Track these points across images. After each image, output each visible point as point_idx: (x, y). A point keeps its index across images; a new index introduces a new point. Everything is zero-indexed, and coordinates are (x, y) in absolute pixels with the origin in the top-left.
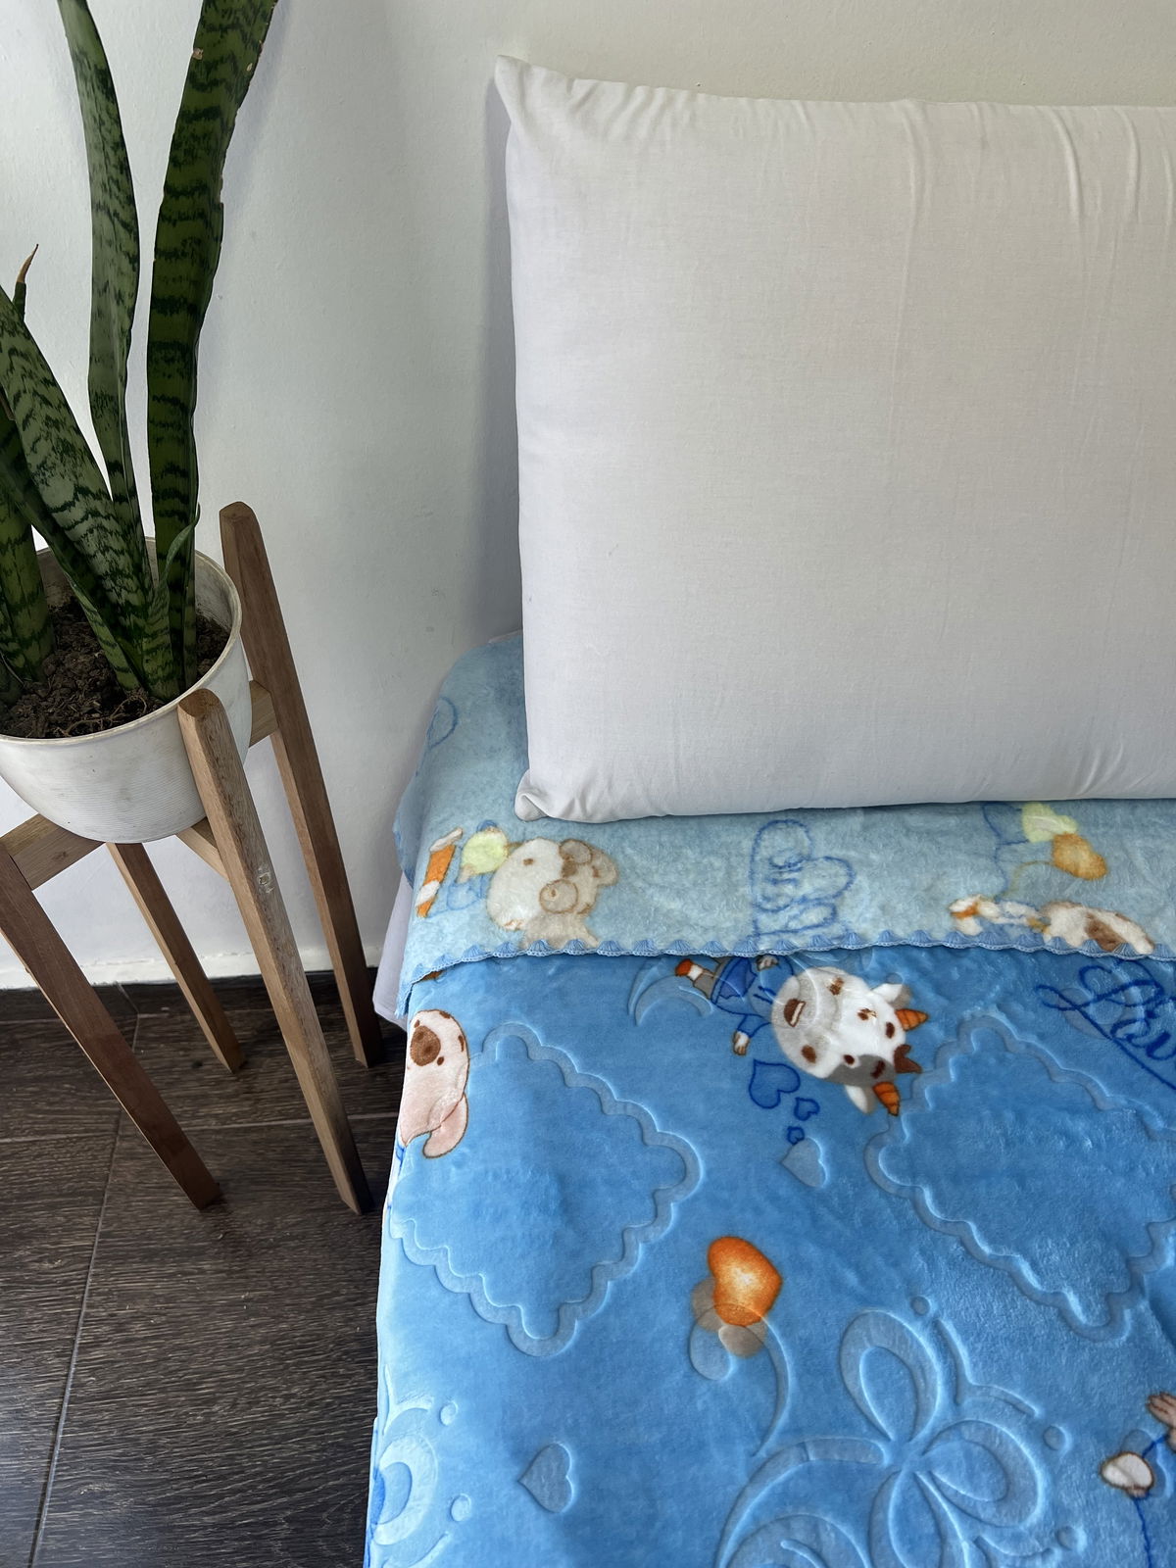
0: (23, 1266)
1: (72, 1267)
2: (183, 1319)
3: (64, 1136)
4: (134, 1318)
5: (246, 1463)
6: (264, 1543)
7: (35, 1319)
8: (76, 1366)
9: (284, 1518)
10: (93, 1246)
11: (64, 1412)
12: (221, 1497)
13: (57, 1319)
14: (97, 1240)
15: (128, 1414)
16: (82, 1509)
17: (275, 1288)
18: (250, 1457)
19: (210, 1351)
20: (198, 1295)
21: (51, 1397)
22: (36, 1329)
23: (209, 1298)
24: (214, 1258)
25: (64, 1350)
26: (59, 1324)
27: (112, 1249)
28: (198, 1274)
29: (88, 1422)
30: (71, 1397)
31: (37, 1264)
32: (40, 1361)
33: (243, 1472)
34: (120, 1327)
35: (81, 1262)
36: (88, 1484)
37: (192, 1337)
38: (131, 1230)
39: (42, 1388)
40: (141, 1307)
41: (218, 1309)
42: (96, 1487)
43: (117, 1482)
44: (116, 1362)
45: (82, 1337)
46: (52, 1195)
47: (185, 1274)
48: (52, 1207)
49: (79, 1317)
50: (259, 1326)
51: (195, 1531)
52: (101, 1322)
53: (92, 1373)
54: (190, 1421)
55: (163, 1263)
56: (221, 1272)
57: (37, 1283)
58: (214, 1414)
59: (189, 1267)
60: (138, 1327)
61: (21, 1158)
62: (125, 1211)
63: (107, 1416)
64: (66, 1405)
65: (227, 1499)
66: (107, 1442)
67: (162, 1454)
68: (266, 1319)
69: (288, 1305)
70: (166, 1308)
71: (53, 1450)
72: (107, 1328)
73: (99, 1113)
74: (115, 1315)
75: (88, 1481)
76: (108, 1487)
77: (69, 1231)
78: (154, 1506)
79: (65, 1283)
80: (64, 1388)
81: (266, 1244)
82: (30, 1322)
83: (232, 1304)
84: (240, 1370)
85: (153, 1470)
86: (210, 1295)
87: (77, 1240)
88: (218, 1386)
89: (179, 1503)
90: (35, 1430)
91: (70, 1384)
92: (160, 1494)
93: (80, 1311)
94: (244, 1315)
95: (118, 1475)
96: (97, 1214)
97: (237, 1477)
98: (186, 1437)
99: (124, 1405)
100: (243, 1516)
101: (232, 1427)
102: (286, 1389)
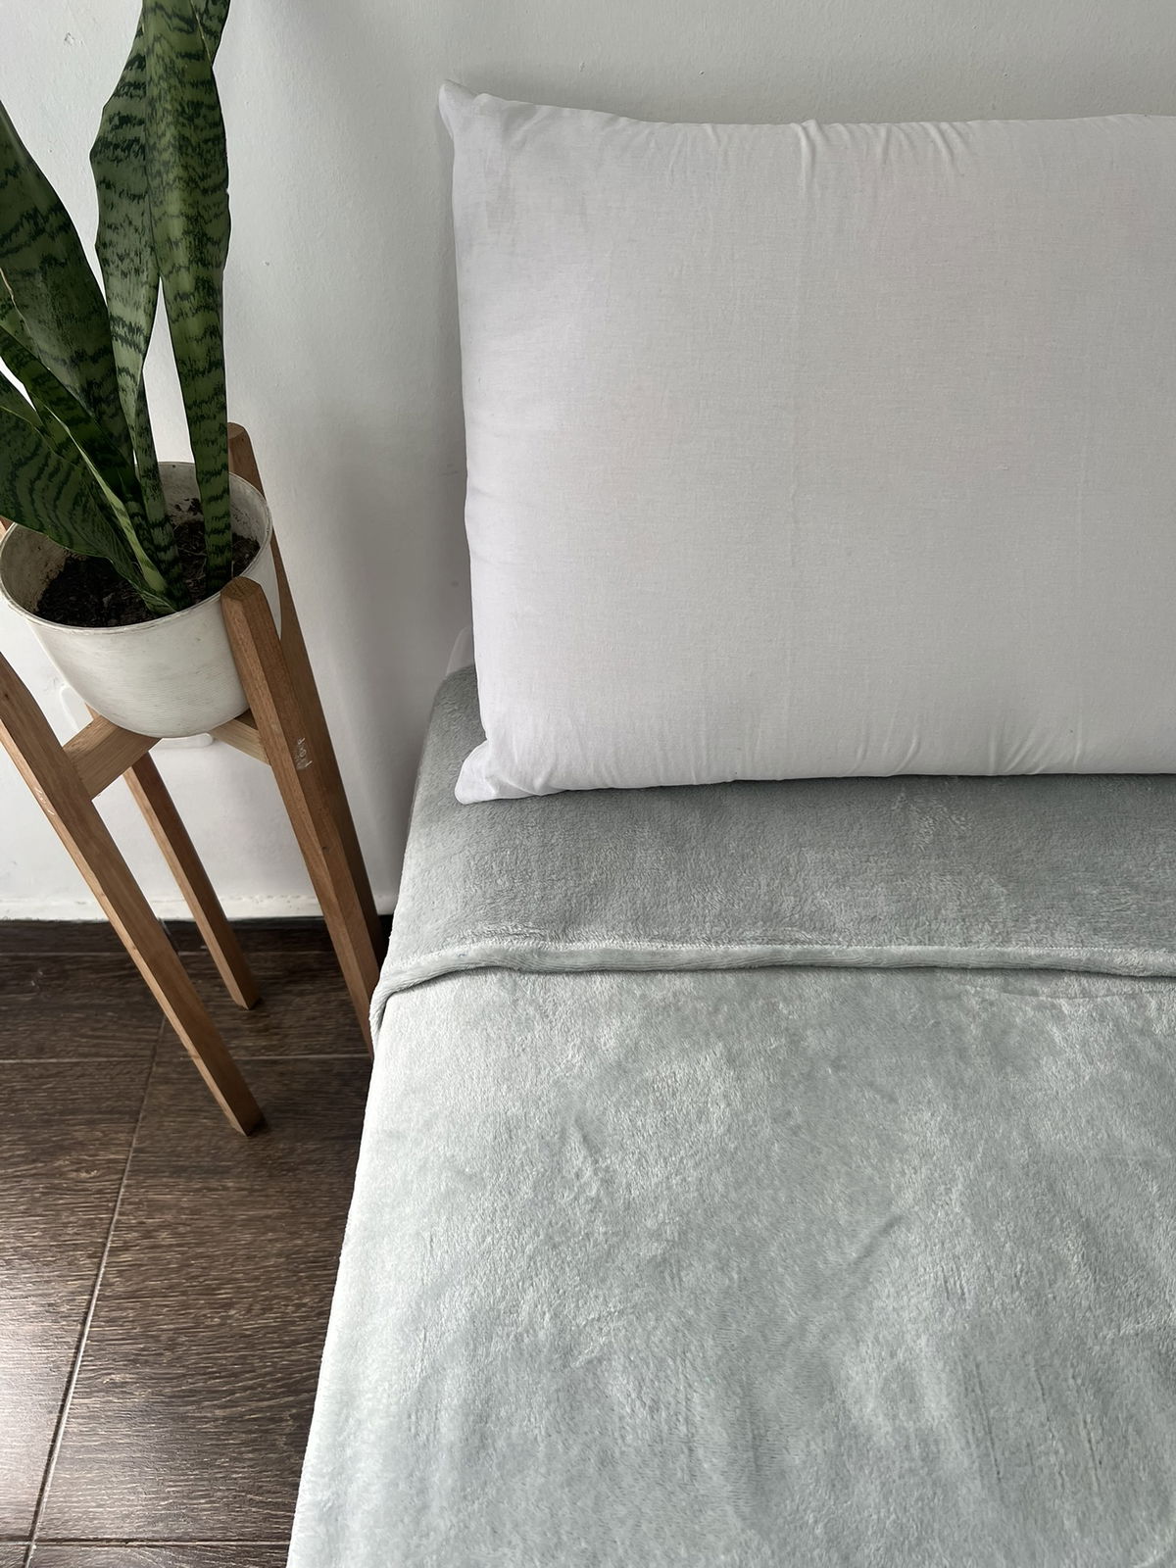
0: (62, 1175)
1: (107, 1178)
2: (205, 1230)
3: (105, 1059)
4: (161, 1227)
5: (257, 1363)
6: (269, 1437)
7: (71, 1223)
8: (106, 1267)
9: (290, 1415)
10: (127, 1160)
11: (92, 1308)
12: (232, 1392)
13: (90, 1224)
14: (131, 1155)
15: (150, 1313)
16: (104, 1397)
17: (292, 1207)
18: (262, 1358)
19: (230, 1261)
20: (221, 1210)
21: (81, 1293)
22: (71, 1232)
23: (231, 1213)
24: (239, 1176)
25: (96, 1252)
26: (93, 1227)
27: (145, 1163)
28: (223, 1190)
29: (114, 1318)
30: (99, 1295)
31: (74, 1175)
32: (72, 1261)
33: (254, 1371)
34: (147, 1235)
35: (116, 1174)
36: (110, 1374)
37: (214, 1247)
38: (162, 1148)
39: (74, 1285)
40: (169, 1217)
41: (239, 1223)
42: (117, 1378)
43: (137, 1374)
44: (142, 1265)
45: (113, 1241)
46: (91, 1112)
47: (210, 1189)
48: (91, 1123)
49: (110, 1223)
50: (277, 1240)
51: (207, 1423)
52: (130, 1228)
53: (120, 1273)
54: (208, 1322)
55: (190, 1179)
56: (243, 1189)
57: (75, 1190)
58: (230, 1317)
59: (214, 1183)
60: (164, 1235)
61: (65, 1077)
62: (158, 1129)
63: (131, 1314)
64: (94, 1302)
65: (238, 1395)
66: (129, 1337)
67: (180, 1351)
68: (282, 1235)
69: (303, 1223)
70: (192, 1219)
71: (80, 1341)
72: (136, 1234)
73: (139, 1040)
74: (144, 1223)
75: (110, 1371)
76: (129, 1377)
77: (105, 1145)
78: (170, 1397)
79: (100, 1192)
80: (94, 1286)
81: (286, 1168)
82: (66, 1225)
83: (251, 1220)
84: (257, 1279)
85: (170, 1365)
86: (233, 1209)
87: (113, 1154)
88: (235, 1292)
89: (193, 1396)
90: (64, 1323)
91: (99, 1283)
92: (176, 1387)
93: (112, 1218)
94: (262, 1230)
95: (138, 1368)
96: (133, 1130)
97: (247, 1375)
98: (203, 1336)
99: (147, 1305)
100: (253, 1411)
101: (247, 1330)
102: (299, 1298)
